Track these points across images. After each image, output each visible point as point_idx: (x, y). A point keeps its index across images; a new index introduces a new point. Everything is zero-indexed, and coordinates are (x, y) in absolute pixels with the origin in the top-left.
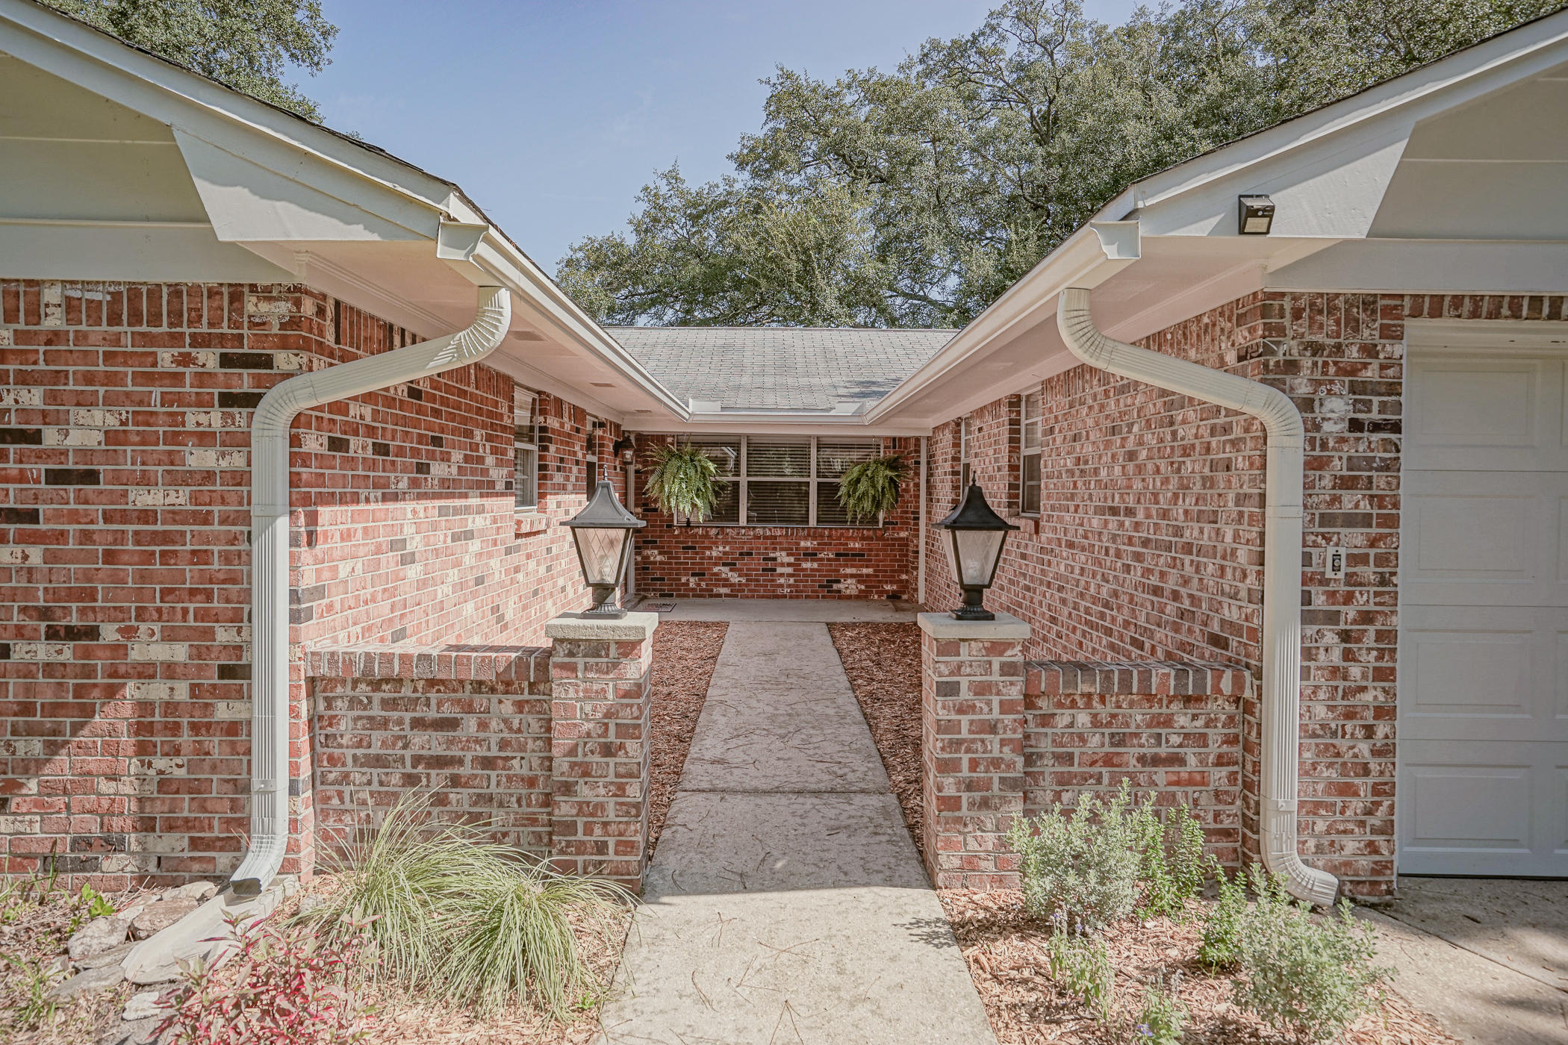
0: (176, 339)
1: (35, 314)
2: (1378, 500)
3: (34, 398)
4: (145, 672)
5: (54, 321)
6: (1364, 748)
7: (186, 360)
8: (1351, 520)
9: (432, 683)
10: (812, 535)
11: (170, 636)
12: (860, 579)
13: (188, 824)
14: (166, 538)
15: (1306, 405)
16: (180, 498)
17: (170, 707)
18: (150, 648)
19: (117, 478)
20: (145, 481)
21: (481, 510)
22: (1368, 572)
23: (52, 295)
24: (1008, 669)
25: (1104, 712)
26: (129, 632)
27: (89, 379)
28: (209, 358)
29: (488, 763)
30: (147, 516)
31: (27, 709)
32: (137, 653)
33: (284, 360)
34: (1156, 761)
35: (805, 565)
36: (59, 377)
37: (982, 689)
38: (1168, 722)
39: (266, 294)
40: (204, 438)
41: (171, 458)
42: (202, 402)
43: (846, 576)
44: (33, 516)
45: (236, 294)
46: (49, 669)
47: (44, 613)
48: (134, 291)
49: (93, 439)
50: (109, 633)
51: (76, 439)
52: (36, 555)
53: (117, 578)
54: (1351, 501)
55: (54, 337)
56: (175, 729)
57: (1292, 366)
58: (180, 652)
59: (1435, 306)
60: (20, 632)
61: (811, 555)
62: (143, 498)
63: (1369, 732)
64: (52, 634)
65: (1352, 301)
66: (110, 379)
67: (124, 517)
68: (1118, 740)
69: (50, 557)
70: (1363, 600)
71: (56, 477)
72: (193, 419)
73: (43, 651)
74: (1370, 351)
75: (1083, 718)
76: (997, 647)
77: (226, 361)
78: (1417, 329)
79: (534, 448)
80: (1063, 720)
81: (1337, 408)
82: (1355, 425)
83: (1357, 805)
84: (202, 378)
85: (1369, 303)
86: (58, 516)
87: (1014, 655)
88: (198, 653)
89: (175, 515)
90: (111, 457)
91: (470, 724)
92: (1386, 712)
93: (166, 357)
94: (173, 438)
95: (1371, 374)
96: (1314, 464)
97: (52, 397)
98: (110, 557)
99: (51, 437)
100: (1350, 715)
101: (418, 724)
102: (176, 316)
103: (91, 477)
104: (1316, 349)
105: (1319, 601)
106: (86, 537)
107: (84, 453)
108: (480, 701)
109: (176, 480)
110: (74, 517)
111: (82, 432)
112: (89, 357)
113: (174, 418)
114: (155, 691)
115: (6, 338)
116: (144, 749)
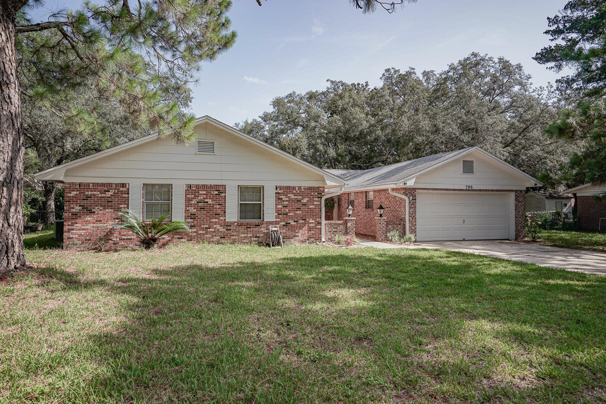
0: (313, 192)
1: (301, 190)
3: (301, 197)
4: (311, 223)
5: (303, 190)
7: (314, 194)
8: (412, 208)
9: (335, 224)
11: (313, 220)
13: (314, 238)
14: (312, 210)
15: (409, 198)
16: (314, 207)
17: (313, 226)
18: (311, 221)
19: (308, 205)
20: (311, 205)
22: (414, 212)
23: (302, 188)
24: (385, 221)
25: (392, 226)
26: (309, 219)
27: (306, 195)
28: (316, 194)
29: (340, 231)
30: (311, 208)
31: (300, 227)
32: (310, 222)
33: (323, 194)
36: (303, 195)
37: (383, 223)
38: (398, 226)
39: (322, 187)
40: (316, 201)
41: (313, 203)
42: (316, 198)
44: (300, 209)
45: (319, 187)
46: (302, 223)
47: (302, 218)
48: (310, 187)
49: (306, 201)
50: (307, 220)
51: (304, 201)
52: (301, 212)
53: (308, 214)
54: (413, 206)
55: (303, 192)
56: (313, 229)
57: (407, 194)
58: (314, 221)
59: (419, 189)
60: (299, 220)
63: (414, 227)
64: (302, 220)
67: (309, 208)
68: (394, 228)
70: (414, 215)
71: (302, 205)
72: (315, 199)
73: (302, 221)
74: (414, 193)
76: (384, 219)
77: (318, 194)
78: (417, 191)
80: (389, 226)
81: (411, 198)
82: (413, 199)
84: (316, 195)
85: (413, 188)
86: (303, 208)
87: (385, 220)
88: (315, 221)
89: (313, 208)
90: (308, 203)
91: (339, 228)
92: (416, 225)
93: (312, 193)
94: (313, 201)
95: (414, 195)
96: (409, 203)
97: (302, 197)
98: (307, 212)
99: (302, 201)
100: (413, 225)
102: (313, 190)
103: (306, 205)
104: (409, 193)
105: (410, 215)
106: (305, 210)
107: (305, 203)
108: (340, 225)
109: (313, 205)
110: (304, 209)
111: (305, 201)
112: (306, 193)
113: (313, 199)
114: (312, 225)
115: (298, 192)
116: (310, 231)
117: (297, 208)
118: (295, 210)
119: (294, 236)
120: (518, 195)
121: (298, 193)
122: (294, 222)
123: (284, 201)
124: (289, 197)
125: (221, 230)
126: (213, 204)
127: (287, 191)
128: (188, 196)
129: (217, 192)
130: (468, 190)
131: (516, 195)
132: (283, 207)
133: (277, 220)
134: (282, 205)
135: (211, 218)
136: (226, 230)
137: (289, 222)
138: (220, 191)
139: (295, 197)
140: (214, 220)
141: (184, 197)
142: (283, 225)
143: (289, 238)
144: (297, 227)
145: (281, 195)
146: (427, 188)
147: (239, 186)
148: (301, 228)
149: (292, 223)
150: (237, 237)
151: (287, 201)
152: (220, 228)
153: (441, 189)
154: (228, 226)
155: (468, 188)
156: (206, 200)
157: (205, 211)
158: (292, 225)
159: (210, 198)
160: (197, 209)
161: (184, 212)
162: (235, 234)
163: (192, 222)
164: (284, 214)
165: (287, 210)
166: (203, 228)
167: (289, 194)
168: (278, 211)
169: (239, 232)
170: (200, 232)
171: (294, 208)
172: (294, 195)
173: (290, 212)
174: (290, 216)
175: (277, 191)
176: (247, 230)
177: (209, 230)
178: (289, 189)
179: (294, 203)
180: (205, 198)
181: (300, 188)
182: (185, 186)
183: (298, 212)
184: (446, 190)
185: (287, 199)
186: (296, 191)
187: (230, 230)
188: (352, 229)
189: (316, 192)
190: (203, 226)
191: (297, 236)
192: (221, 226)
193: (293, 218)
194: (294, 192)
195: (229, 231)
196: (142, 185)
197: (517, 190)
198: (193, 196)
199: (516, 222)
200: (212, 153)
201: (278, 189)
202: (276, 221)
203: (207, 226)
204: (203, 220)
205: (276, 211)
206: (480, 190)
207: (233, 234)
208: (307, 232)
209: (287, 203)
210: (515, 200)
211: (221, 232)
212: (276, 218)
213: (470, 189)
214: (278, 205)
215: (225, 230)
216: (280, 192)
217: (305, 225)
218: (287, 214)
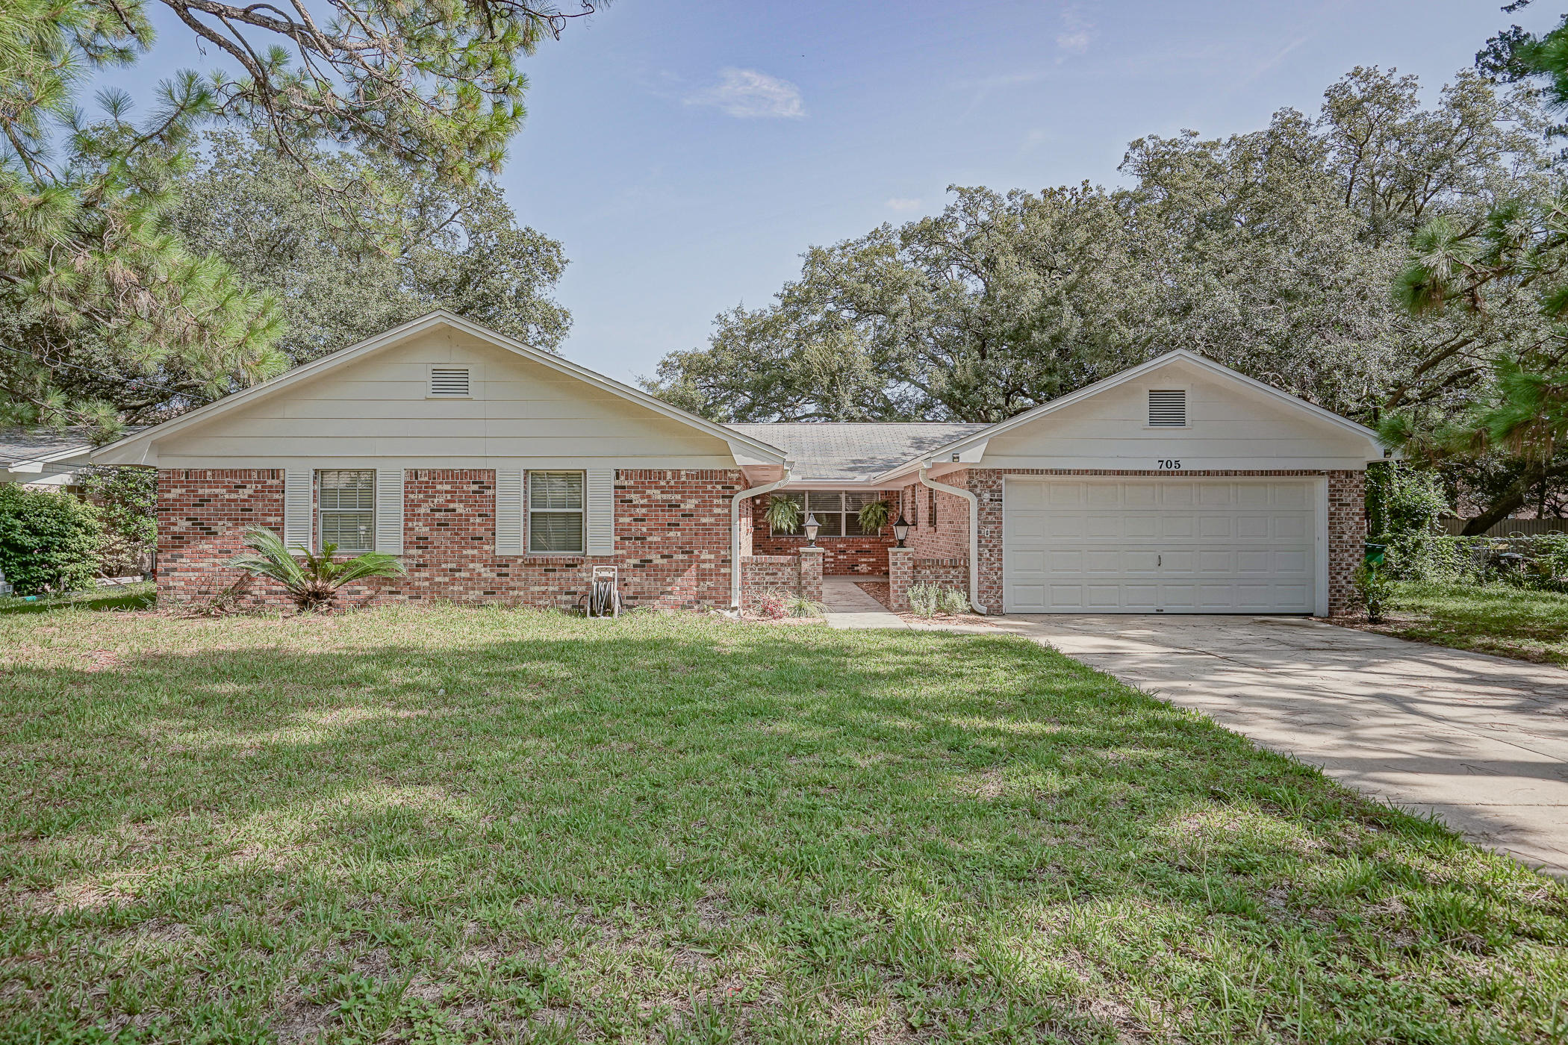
0: (711, 483)
1: (679, 478)
2: (997, 518)
3: (679, 497)
4: (704, 561)
5: (683, 479)
6: (995, 577)
7: (714, 487)
8: (990, 523)
9: (772, 564)
10: (843, 541)
11: (710, 553)
12: (869, 564)
13: (714, 598)
14: (709, 530)
15: (978, 495)
16: (712, 520)
17: (710, 570)
18: (705, 556)
19: (698, 515)
20: (704, 516)
22: (995, 535)
23: (683, 473)
24: (909, 559)
25: (933, 570)
26: (700, 552)
27: (691, 492)
28: (719, 487)
29: (784, 583)
30: (705, 524)
31: (677, 570)
32: (702, 557)
33: (737, 488)
34: (946, 582)
35: (840, 557)
36: (685, 492)
37: (903, 565)
38: (949, 573)
39: (732, 472)
40: (718, 506)
41: (710, 511)
42: (718, 498)
43: (862, 563)
44: (678, 525)
45: (726, 472)
46: (682, 561)
47: (681, 548)
48: (702, 471)
49: (692, 507)
50: (696, 552)
51: (688, 507)
52: (679, 533)
53: (698, 539)
54: (990, 518)
55: (684, 482)
56: (711, 575)
57: (976, 486)
58: (712, 557)
59: (1010, 471)
60: (675, 552)
61: (843, 552)
62: (704, 520)
63: (996, 574)
64: (683, 553)
65: (990, 470)
66: (696, 492)
67: (699, 525)
68: (937, 577)
69: (682, 534)
70: (994, 542)
71: (683, 515)
72: (715, 501)
73: (681, 557)
74: (994, 482)
75: (928, 572)
76: (906, 554)
77: (723, 488)
78: (1005, 476)
80: (923, 572)
81: (987, 496)
82: (991, 500)
83: (994, 591)
84: (718, 492)
85: (994, 471)
86: (684, 525)
87: (910, 555)
88: (716, 557)
89: (712, 524)
90: (697, 511)
91: (780, 574)
92: (1000, 569)
93: (709, 487)
94: (711, 506)
95: (995, 488)
96: (981, 510)
97: (682, 497)
98: (696, 534)
99: (682, 506)
100: (991, 569)
101: (767, 574)
102: (711, 478)
103: (692, 515)
104: (982, 482)
105: (983, 542)
106: (691, 529)
107: (690, 510)
108: (783, 568)
109: (711, 516)
110: (688, 525)
111: (690, 505)
112: (691, 487)
113: (711, 501)
114: (707, 566)
115: (672, 483)
116: (704, 580)
117: (669, 524)
118: (664, 530)
119: (662, 593)
120: (1339, 486)
121: (672, 487)
122: (663, 557)
123: (635, 506)
124: (649, 496)
125: (484, 575)
126: (466, 515)
127: (643, 483)
128: (411, 496)
129: (476, 487)
130: (1167, 473)
131: (1331, 486)
132: (635, 520)
133: (620, 552)
134: (631, 515)
135: (463, 547)
136: (499, 575)
137: (648, 557)
138: (482, 483)
139: (665, 497)
140: (470, 552)
141: (403, 498)
142: (635, 566)
143: (650, 598)
144: (669, 570)
145: (629, 492)
146: (1037, 468)
147: (527, 471)
148: (679, 572)
149: (655, 562)
150: (522, 593)
151: (643, 506)
152: (483, 570)
153: (1078, 472)
154: (501, 565)
155: (1164, 468)
156: (451, 506)
157: (448, 530)
158: (657, 565)
159: (461, 501)
160: (430, 525)
161: (402, 532)
162: (518, 584)
163: (420, 556)
164: (637, 539)
165: (644, 529)
166: (444, 570)
167: (650, 488)
168: (622, 530)
169: (526, 580)
170: (437, 579)
171: (661, 524)
172: (662, 492)
173: (651, 535)
174: (651, 543)
175: (618, 483)
176: (546, 575)
177: (457, 575)
178: (648, 478)
179: (663, 511)
180: (448, 501)
181: (676, 473)
182: (404, 472)
183: (672, 534)
184: (1096, 472)
185: (645, 501)
186: (668, 483)
187: (507, 575)
188: (815, 579)
189: (717, 483)
190: (444, 566)
191: (670, 593)
192: (485, 566)
193: (658, 548)
194: (663, 483)
195: (504, 579)
196: (312, 473)
197: (1333, 472)
198: (421, 496)
199: (1331, 564)
200: (465, 396)
201: (622, 478)
202: (617, 556)
203: (454, 566)
204: (445, 552)
205: (616, 530)
206: (1207, 473)
207: (512, 584)
208: (694, 583)
209: (644, 511)
210: (1330, 500)
211: (486, 579)
212: (616, 548)
213: (1173, 469)
214: (623, 516)
215: (494, 575)
216: (626, 483)
217: (689, 566)
218: (645, 538)
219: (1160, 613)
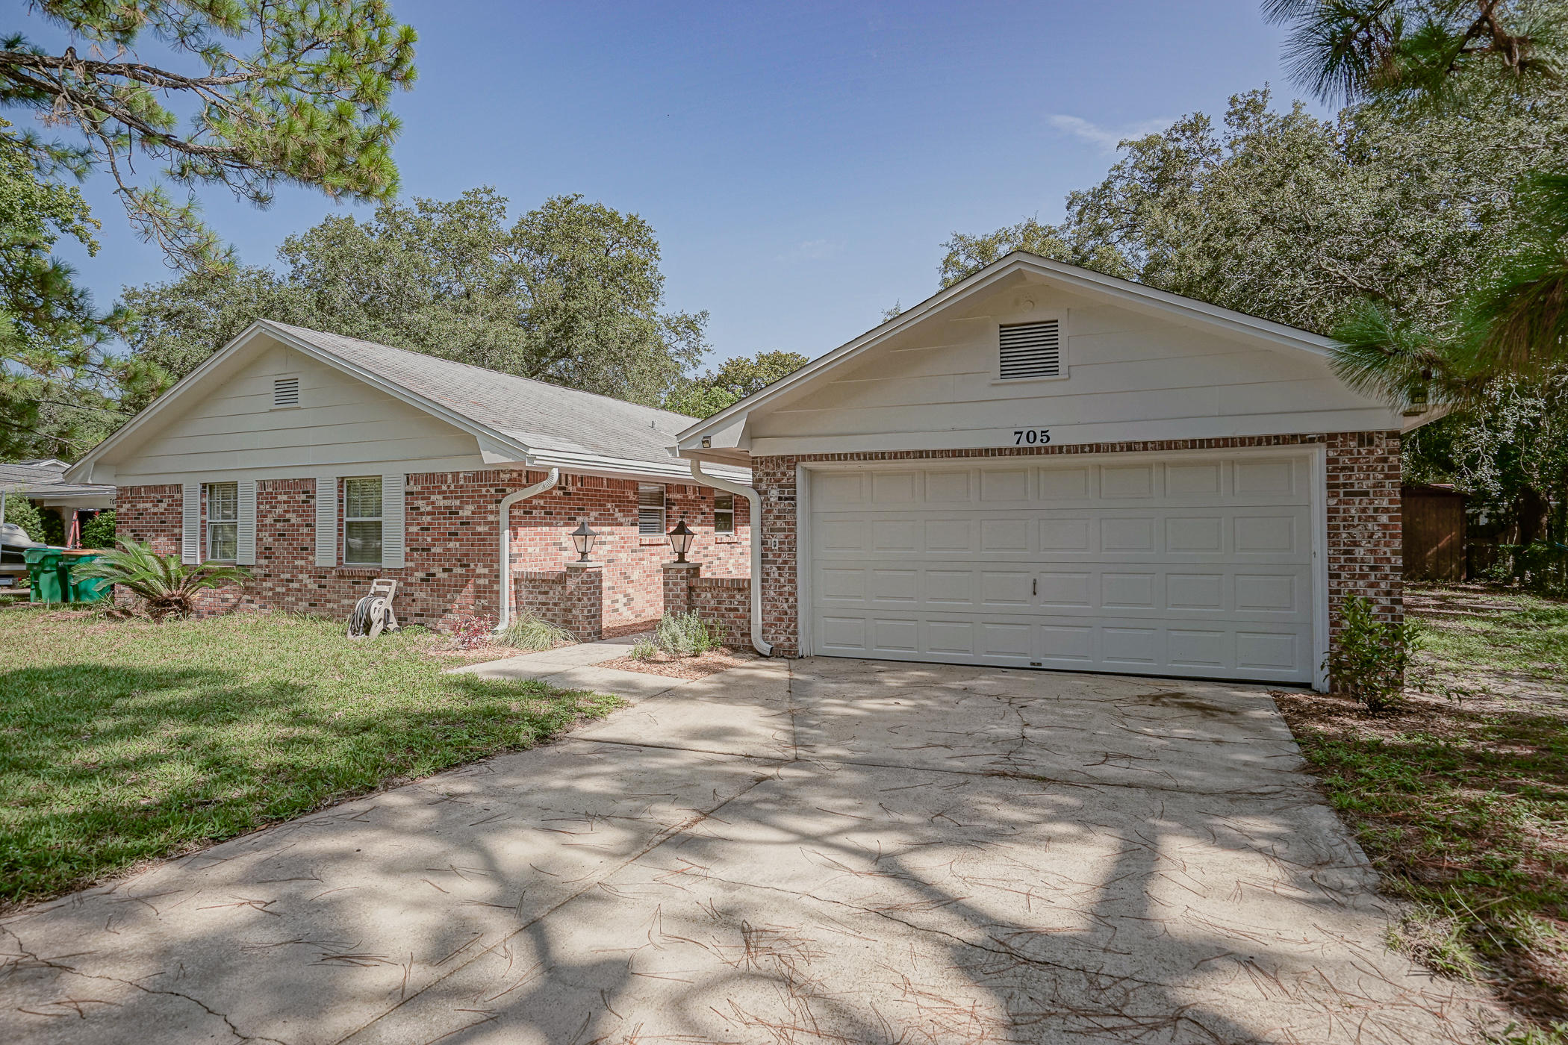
0: (486, 486)
1: (458, 481)
2: (787, 523)
3: (457, 503)
4: (479, 576)
5: (461, 482)
6: (785, 606)
7: (488, 491)
8: (778, 530)
9: (543, 581)
11: (484, 567)
14: (484, 539)
16: (486, 529)
17: (485, 586)
18: (480, 570)
19: (474, 524)
20: (479, 524)
21: (612, 534)
22: (785, 547)
23: (461, 475)
24: (682, 578)
25: (715, 593)
26: (476, 565)
27: (468, 497)
28: (492, 490)
29: (555, 604)
30: (480, 534)
31: (456, 586)
32: (478, 572)
33: (508, 490)
34: (730, 610)
36: (463, 497)
37: (675, 584)
38: (734, 597)
39: (504, 472)
40: (491, 512)
41: (485, 518)
42: (491, 502)
44: (457, 534)
45: (498, 473)
46: (460, 575)
47: (459, 560)
48: (478, 473)
49: (469, 513)
50: (472, 566)
52: (458, 544)
53: (474, 551)
54: (780, 523)
55: (462, 486)
56: (485, 592)
57: (761, 480)
58: (486, 571)
59: (804, 458)
60: (455, 565)
62: (479, 529)
63: (787, 600)
64: (461, 566)
65: (778, 458)
66: (473, 497)
67: (476, 534)
68: (719, 603)
69: (461, 545)
70: (784, 556)
71: (462, 524)
72: (489, 507)
73: (459, 570)
74: (784, 474)
75: (709, 595)
77: (496, 491)
78: (801, 465)
79: (664, 508)
80: (703, 596)
81: (774, 493)
82: (780, 498)
83: (784, 624)
84: (492, 496)
85: (783, 458)
86: (462, 534)
88: (490, 571)
89: (486, 534)
90: (473, 518)
91: (551, 592)
92: (794, 594)
93: (484, 490)
94: (485, 512)
95: (784, 482)
96: (767, 512)
97: (461, 502)
99: (461, 513)
100: (781, 594)
101: (540, 593)
102: (486, 479)
103: (468, 523)
104: (768, 474)
105: (770, 557)
106: (468, 539)
107: (468, 517)
108: (554, 586)
109: (486, 523)
110: (465, 534)
111: (466, 512)
112: (468, 491)
113: (486, 507)
114: (481, 581)
115: (452, 488)
116: (479, 597)
117: (450, 534)
118: (445, 540)
119: (445, 611)
120: (1345, 460)
121: (451, 492)
122: (445, 570)
123: (422, 514)
124: (433, 503)
125: (309, 586)
126: (298, 526)
127: (428, 488)
128: (261, 507)
129: (303, 497)
130: (1030, 451)
131: (1329, 461)
132: (422, 529)
133: (410, 564)
134: (418, 524)
135: (295, 558)
136: (320, 586)
137: (432, 570)
138: (308, 492)
139: (447, 503)
140: (299, 563)
141: (255, 509)
142: (422, 580)
143: (433, 616)
144: (449, 586)
145: (417, 499)
146: (842, 451)
147: (341, 479)
148: (459, 588)
149: (438, 576)
150: (335, 606)
151: (428, 513)
152: (308, 581)
153: (895, 455)
154: (320, 575)
155: (1024, 443)
156: (288, 516)
157: (284, 540)
158: (439, 579)
159: (294, 511)
160: (274, 535)
161: (255, 542)
162: (335, 597)
163: (267, 566)
164: (423, 550)
165: (429, 539)
166: (282, 580)
167: (433, 493)
168: (411, 540)
169: (339, 592)
170: (278, 589)
171: (444, 534)
172: (444, 498)
173: (434, 545)
174: (434, 554)
175: (408, 489)
176: (353, 588)
177: (291, 585)
178: (432, 481)
179: (444, 518)
180: (285, 511)
181: (456, 475)
182: (256, 484)
183: (451, 545)
184: (921, 454)
185: (429, 508)
186: (449, 487)
187: (325, 587)
188: (579, 600)
189: (491, 486)
190: (282, 576)
191: (450, 612)
192: (310, 577)
193: (440, 560)
194: (444, 488)
195: (323, 591)
196: (200, 487)
197: (1332, 436)
198: (268, 507)
199: (1331, 600)
200: (294, 405)
201: (412, 483)
202: (407, 569)
203: (288, 576)
204: (283, 562)
205: (406, 540)
206: (1096, 448)
207: (329, 596)
208: (470, 600)
209: (429, 518)
210: (1329, 486)
211: (310, 590)
212: (406, 560)
213: (1038, 443)
214: (412, 524)
215: (315, 586)
216: (415, 489)
217: (467, 581)
218: (429, 550)
219: (1036, 668)
